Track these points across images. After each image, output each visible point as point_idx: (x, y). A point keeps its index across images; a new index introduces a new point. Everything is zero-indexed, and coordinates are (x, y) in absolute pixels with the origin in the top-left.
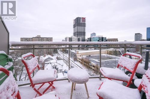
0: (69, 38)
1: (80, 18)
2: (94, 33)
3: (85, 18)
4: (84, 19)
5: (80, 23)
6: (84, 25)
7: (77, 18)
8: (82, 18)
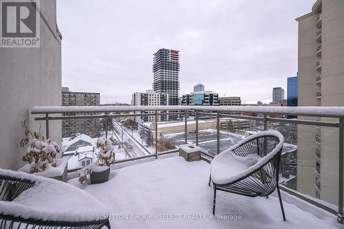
0: (142, 94)
1: (166, 50)
2: (201, 86)
3: (177, 52)
4: (175, 54)
5: (166, 61)
6: (175, 67)
7: (160, 50)
8: (172, 51)
